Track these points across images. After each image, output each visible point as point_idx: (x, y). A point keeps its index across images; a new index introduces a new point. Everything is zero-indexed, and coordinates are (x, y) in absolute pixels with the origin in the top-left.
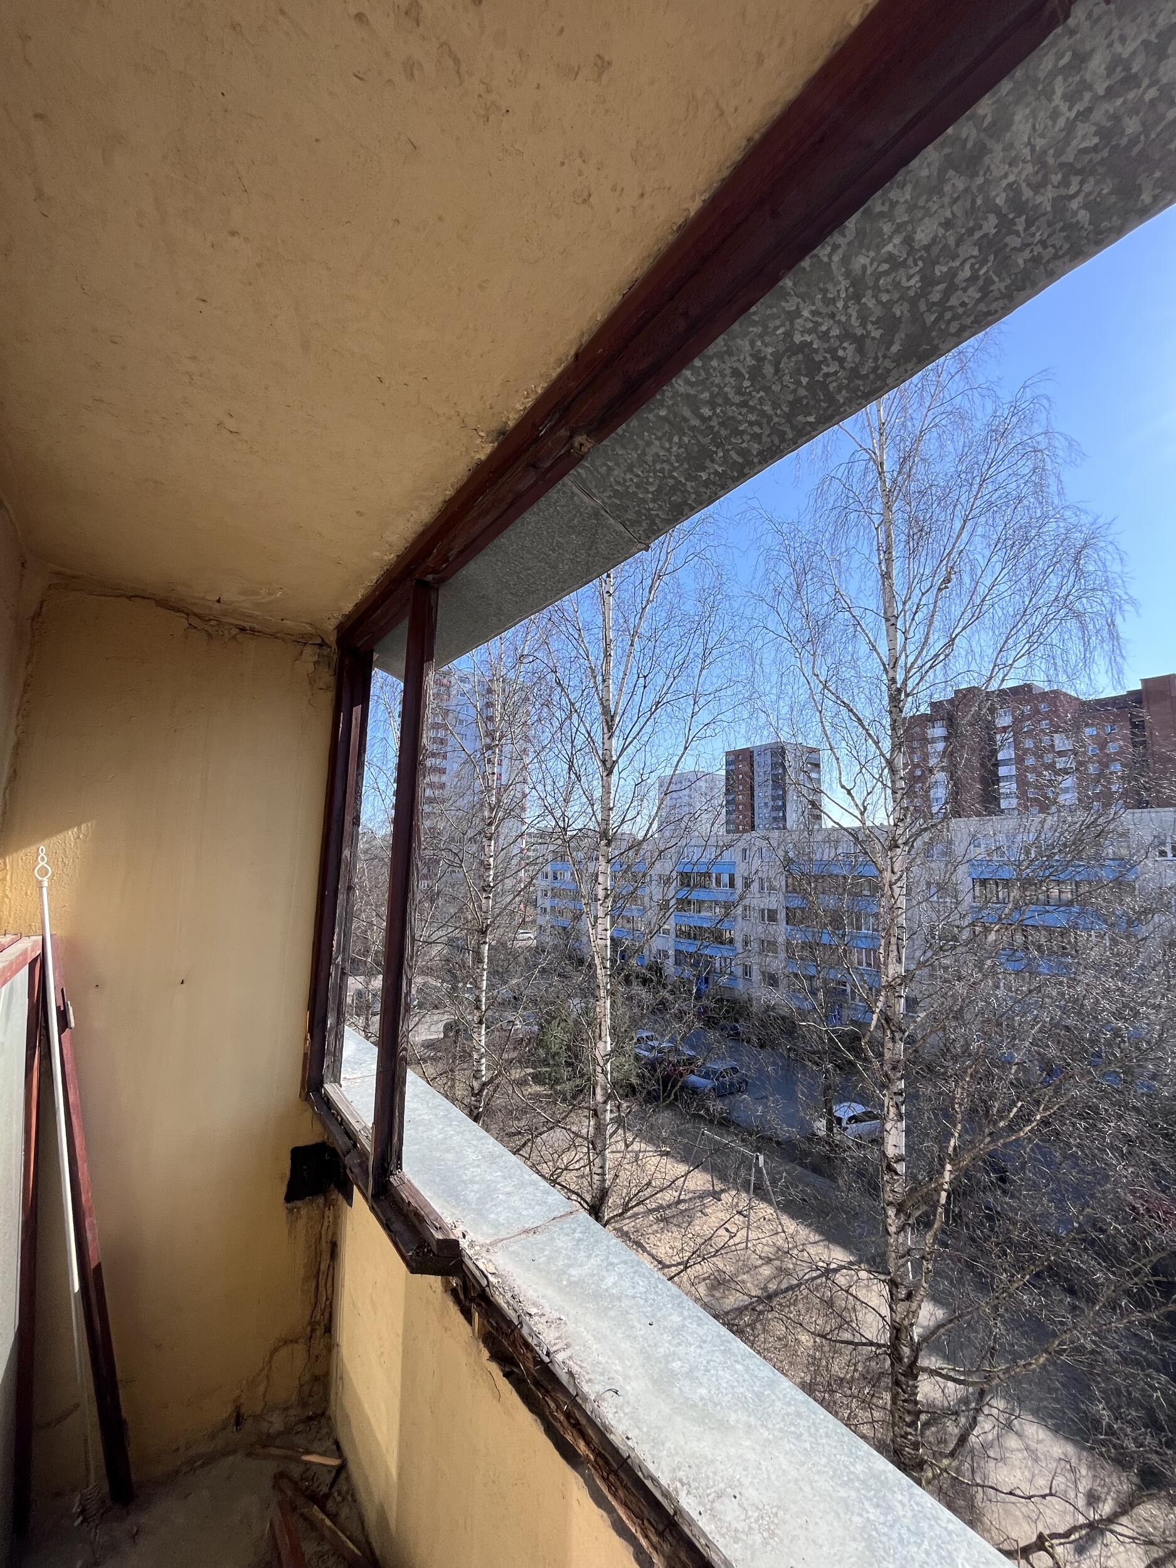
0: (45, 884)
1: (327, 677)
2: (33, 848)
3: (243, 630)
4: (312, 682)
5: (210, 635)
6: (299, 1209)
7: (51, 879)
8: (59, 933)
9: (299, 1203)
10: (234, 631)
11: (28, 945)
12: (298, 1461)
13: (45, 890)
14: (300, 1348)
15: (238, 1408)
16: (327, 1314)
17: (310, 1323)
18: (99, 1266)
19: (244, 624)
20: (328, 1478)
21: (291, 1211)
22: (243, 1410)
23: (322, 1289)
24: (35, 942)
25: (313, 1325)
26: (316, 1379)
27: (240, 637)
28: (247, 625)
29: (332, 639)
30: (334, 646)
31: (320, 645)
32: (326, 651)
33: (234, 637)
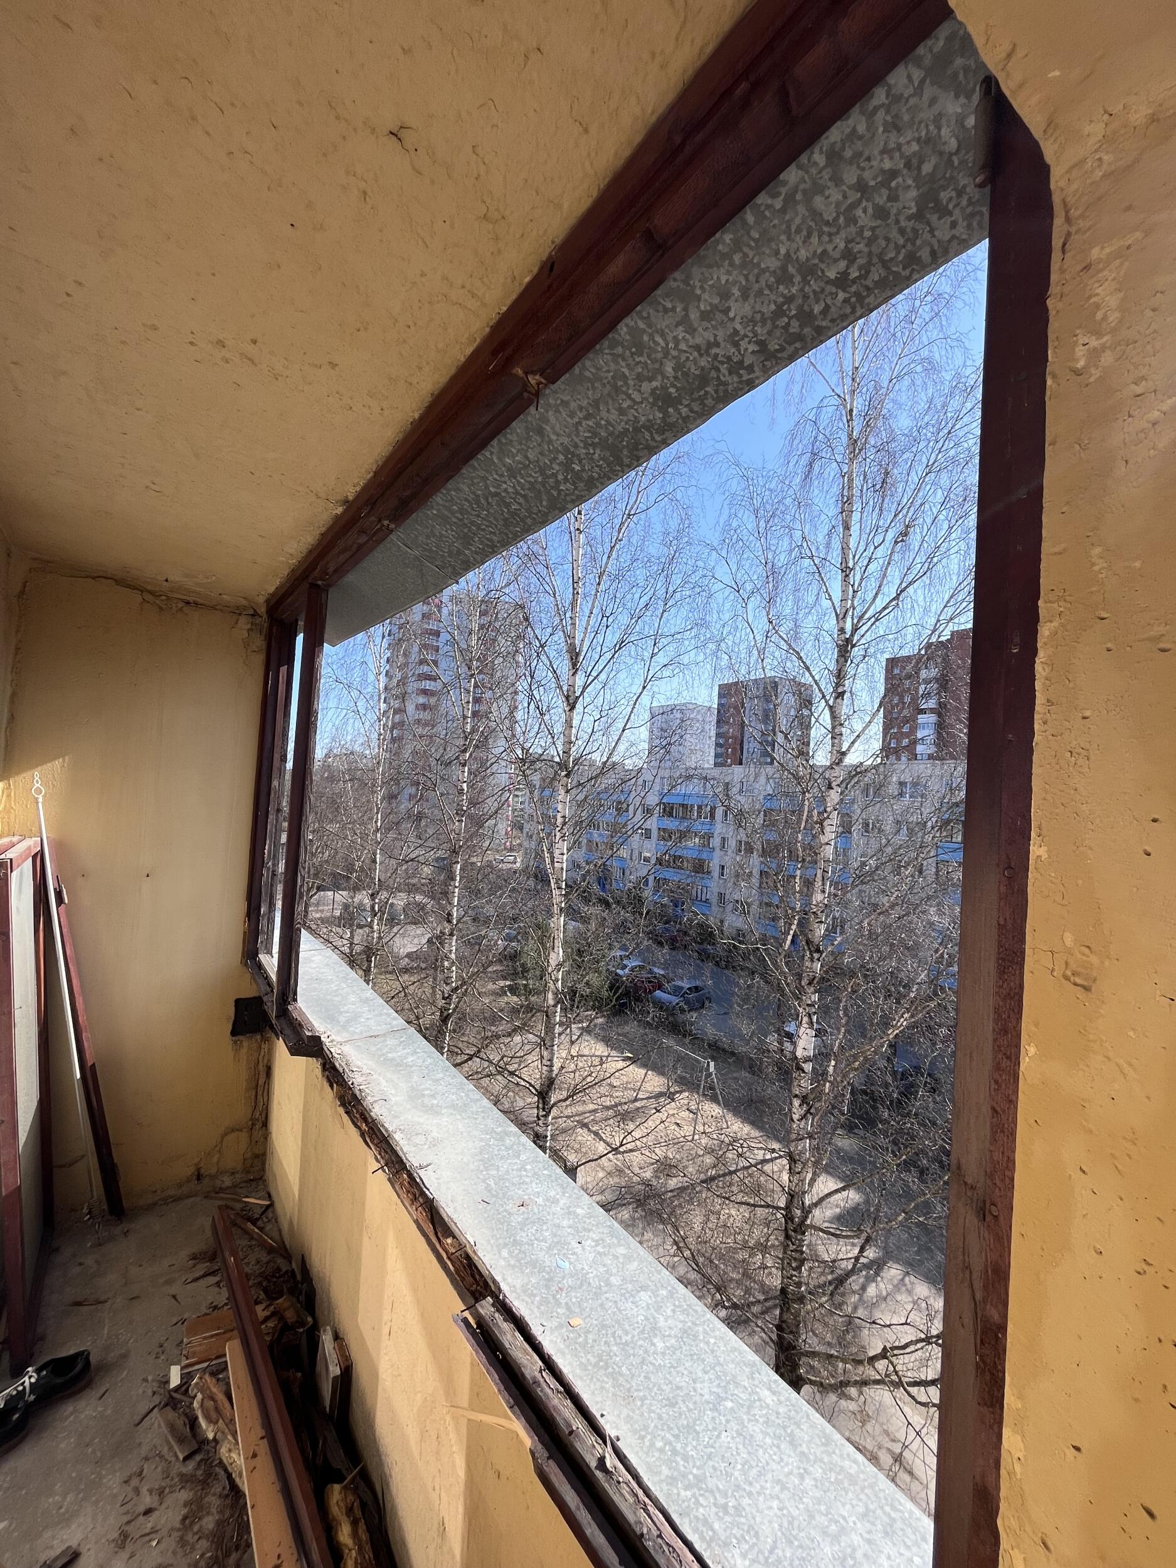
0: (40, 800)
1: (259, 642)
2: (29, 773)
3: (188, 603)
4: (246, 645)
5: (160, 608)
6: (241, 1042)
7: (44, 796)
8: (52, 836)
9: (241, 1037)
10: (180, 605)
11: (30, 844)
12: (240, 1201)
13: (40, 805)
14: (244, 1136)
15: (198, 1170)
16: (264, 1115)
17: (251, 1119)
18: (94, 1065)
19: (188, 598)
20: (260, 1211)
21: (235, 1042)
22: (202, 1171)
23: (260, 1098)
24: (36, 842)
25: (254, 1121)
26: (257, 1156)
27: (186, 609)
28: (191, 599)
29: (262, 610)
30: (265, 616)
31: (253, 615)
32: (258, 620)
33: (181, 609)
